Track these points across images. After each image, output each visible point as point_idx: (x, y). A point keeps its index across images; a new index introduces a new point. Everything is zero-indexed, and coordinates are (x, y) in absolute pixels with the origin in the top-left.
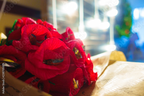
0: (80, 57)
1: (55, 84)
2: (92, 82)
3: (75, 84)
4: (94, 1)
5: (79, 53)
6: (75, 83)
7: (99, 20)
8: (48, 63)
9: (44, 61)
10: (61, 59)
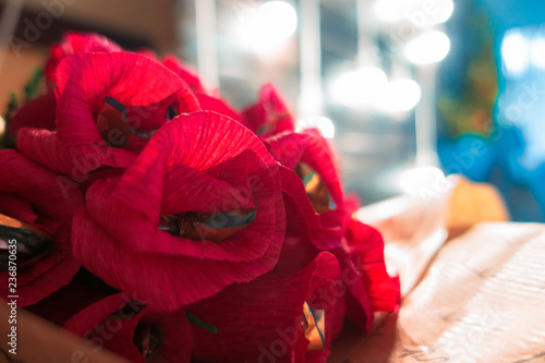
0: (326, 203)
1: (215, 331)
2: (378, 315)
3: (312, 328)
4: (354, 5)
5: (319, 187)
6: (310, 321)
7: (381, 74)
8: (182, 232)
9: (162, 222)
10: (244, 210)
